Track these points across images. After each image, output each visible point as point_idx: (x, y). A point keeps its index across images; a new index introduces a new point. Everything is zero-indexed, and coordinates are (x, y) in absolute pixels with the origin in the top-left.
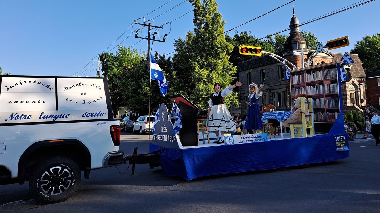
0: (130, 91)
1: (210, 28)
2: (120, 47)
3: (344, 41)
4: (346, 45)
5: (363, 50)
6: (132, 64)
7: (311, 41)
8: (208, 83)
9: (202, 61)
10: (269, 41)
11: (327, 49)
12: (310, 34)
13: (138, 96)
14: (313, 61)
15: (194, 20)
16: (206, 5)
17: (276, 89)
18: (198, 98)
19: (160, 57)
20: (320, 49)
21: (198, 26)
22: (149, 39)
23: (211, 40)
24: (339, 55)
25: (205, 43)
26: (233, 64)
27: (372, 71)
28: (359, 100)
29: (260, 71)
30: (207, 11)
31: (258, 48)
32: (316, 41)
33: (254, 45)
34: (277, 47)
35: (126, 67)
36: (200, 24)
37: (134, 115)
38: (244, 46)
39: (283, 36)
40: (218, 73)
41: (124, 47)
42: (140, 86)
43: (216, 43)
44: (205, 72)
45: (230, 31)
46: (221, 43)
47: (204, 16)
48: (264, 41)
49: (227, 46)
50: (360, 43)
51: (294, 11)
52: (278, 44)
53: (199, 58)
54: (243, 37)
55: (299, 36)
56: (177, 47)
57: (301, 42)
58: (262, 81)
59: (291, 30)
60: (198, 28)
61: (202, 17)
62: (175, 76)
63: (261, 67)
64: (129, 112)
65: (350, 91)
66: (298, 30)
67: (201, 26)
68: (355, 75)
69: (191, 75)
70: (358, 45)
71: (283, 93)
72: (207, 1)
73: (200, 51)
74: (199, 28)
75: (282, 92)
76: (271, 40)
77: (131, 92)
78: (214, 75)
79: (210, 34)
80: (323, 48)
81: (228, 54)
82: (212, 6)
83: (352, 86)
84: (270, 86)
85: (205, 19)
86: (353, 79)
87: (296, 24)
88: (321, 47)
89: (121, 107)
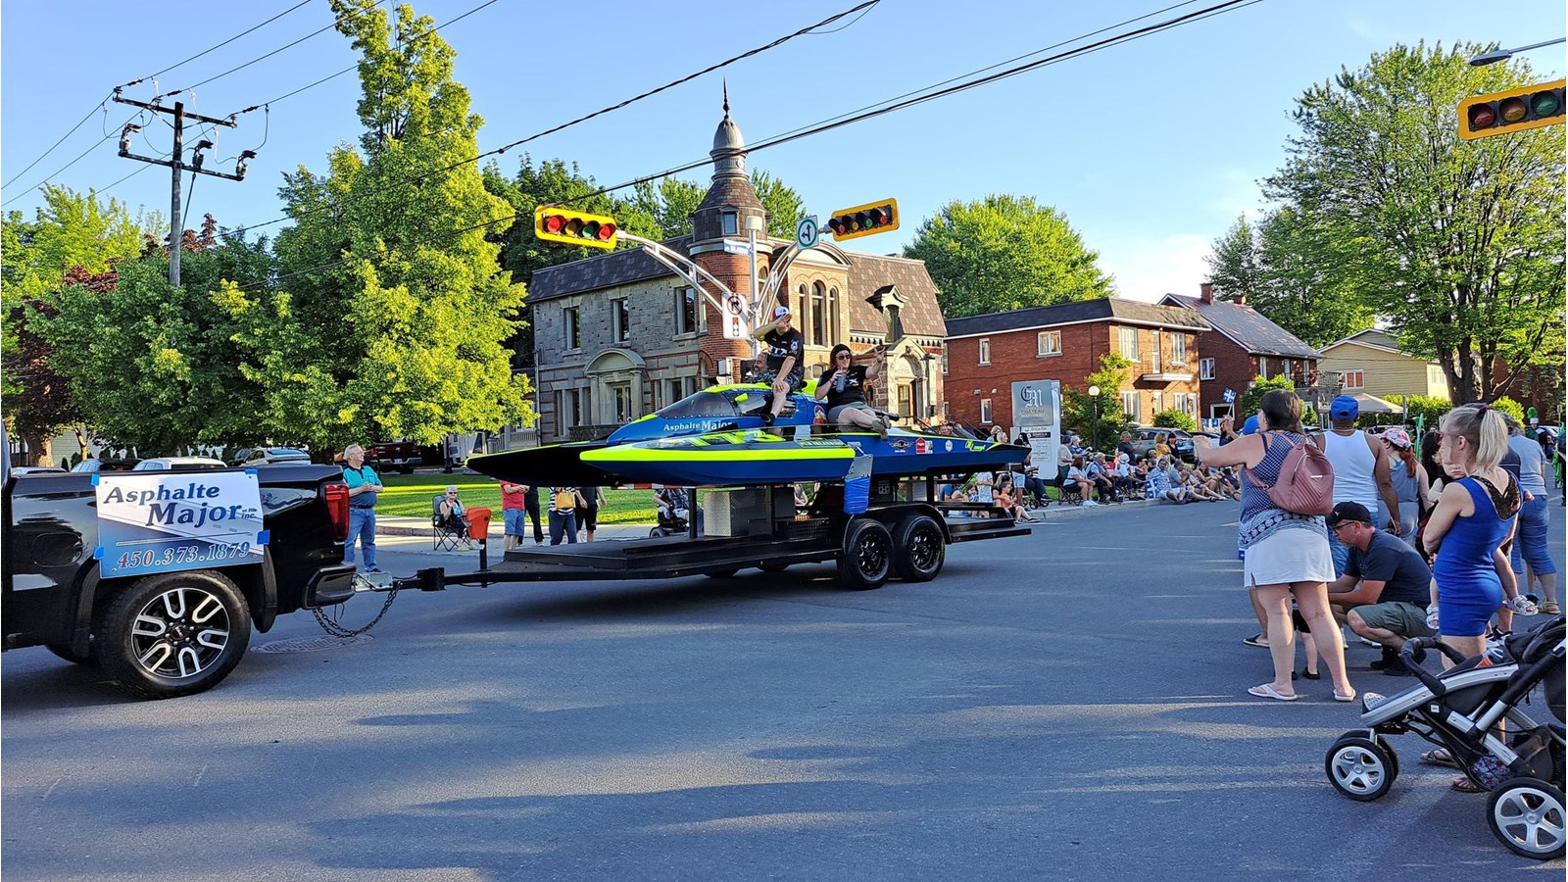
0: (99, 363)
1: (425, 136)
2: (51, 191)
3: (884, 214)
4: (888, 226)
5: (941, 251)
6: (105, 259)
7: (782, 209)
8: (417, 340)
9: (391, 259)
10: (641, 200)
11: (829, 238)
12: (779, 184)
13: (134, 382)
14: (789, 277)
15: (359, 101)
16: (409, 52)
17: (667, 368)
18: (377, 396)
19: (225, 237)
20: (808, 235)
21: (378, 129)
22: (175, 164)
23: (428, 183)
24: (869, 262)
25: (403, 194)
26: (511, 272)
27: (967, 315)
28: (922, 405)
29: (612, 305)
30: (413, 73)
31: (603, 220)
32: (799, 210)
33: (589, 211)
34: (669, 224)
35: (79, 269)
36: (388, 119)
37: (117, 456)
38: (552, 211)
39: (689, 187)
40: (453, 304)
41: (71, 192)
42: (141, 346)
43: (448, 194)
44: (402, 301)
45: (501, 151)
46: (465, 198)
47: (398, 90)
48: (624, 199)
49: (488, 208)
50: (932, 225)
51: (726, 100)
52: (672, 215)
53: (382, 247)
54: (550, 178)
55: (743, 189)
56: (293, 201)
57: (751, 209)
58: (617, 340)
59: (716, 165)
60: (376, 134)
61: (395, 96)
62: (284, 311)
63: (613, 291)
64: (96, 444)
65: (896, 379)
66: (743, 167)
67: (389, 131)
68: (914, 326)
69: (349, 310)
70: (925, 231)
71: (690, 382)
72: (412, 38)
73: (388, 222)
74: (381, 135)
75: (687, 377)
76: (650, 197)
77: (102, 369)
78: (440, 310)
79: (423, 158)
80: (820, 232)
81: (491, 238)
82: (432, 55)
83: (905, 362)
84: (644, 359)
85: (405, 102)
86: (908, 341)
87: (733, 146)
88: (812, 229)
89: (60, 426)
